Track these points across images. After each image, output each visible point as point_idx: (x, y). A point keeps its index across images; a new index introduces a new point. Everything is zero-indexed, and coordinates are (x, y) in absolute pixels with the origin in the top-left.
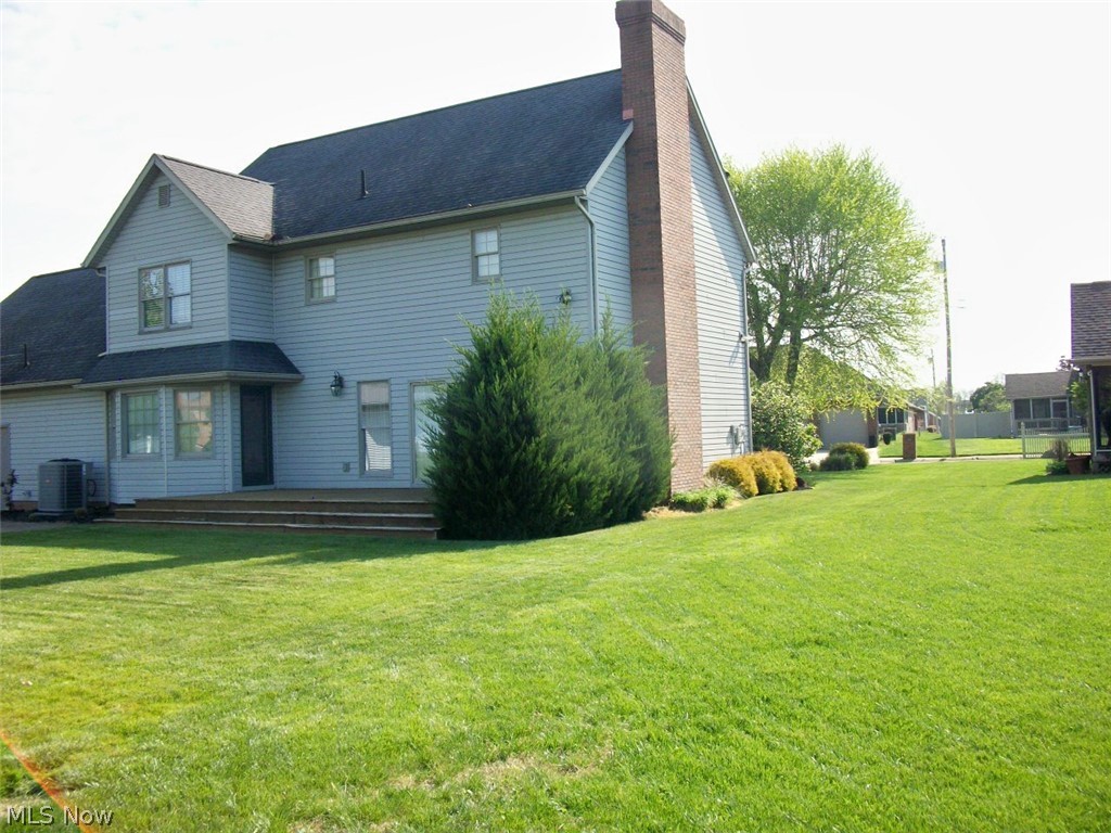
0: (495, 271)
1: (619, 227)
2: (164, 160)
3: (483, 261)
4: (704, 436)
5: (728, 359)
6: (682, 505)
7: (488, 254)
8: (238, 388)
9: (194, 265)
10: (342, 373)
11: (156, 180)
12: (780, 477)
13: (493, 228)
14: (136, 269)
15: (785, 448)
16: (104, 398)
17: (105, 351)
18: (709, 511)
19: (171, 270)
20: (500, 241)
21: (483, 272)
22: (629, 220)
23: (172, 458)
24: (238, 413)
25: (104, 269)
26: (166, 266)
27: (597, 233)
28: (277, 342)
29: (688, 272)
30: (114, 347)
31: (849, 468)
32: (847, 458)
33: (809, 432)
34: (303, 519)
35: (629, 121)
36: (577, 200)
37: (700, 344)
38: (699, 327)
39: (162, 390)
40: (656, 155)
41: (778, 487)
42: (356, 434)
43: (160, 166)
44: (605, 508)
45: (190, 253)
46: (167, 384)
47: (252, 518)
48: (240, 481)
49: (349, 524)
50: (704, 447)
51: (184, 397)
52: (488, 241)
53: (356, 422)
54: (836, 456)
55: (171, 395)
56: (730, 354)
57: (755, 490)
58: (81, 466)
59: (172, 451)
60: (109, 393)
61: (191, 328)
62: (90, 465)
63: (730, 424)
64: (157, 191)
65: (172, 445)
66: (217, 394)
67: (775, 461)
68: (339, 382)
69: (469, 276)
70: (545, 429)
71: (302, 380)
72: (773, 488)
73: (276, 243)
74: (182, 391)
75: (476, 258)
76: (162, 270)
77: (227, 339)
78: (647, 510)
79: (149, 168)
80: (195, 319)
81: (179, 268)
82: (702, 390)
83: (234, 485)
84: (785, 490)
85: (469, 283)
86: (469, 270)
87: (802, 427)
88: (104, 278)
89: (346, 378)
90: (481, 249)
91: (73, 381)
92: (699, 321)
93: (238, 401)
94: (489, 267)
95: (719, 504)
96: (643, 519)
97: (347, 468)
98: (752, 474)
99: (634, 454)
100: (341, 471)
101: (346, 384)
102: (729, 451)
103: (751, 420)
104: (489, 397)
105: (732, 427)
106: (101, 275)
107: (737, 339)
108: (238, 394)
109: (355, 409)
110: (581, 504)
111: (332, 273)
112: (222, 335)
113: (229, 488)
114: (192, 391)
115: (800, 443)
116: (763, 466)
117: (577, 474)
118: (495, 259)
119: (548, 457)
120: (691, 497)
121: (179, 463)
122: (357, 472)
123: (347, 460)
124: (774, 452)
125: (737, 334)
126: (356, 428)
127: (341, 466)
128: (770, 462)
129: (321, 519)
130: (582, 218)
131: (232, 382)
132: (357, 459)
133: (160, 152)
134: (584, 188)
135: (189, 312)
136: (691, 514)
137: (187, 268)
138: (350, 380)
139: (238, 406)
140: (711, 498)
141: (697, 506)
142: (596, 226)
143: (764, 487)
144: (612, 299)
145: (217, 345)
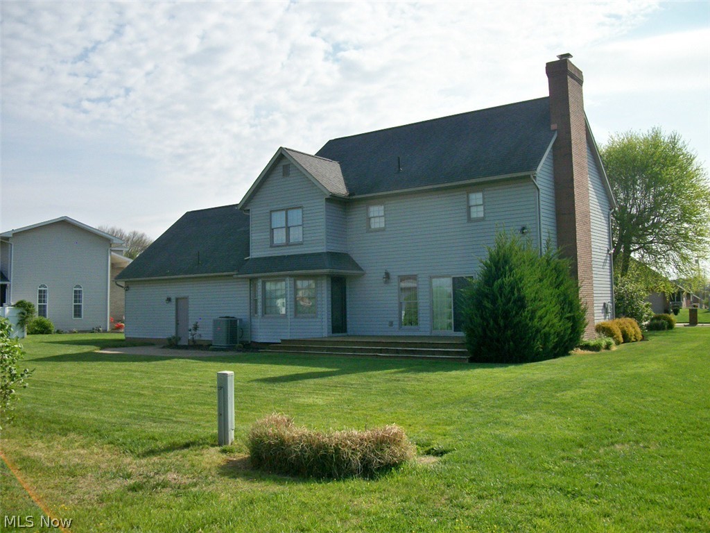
0: (481, 215)
1: (550, 190)
2: (288, 151)
3: (473, 210)
4: (595, 308)
5: (602, 264)
6: (587, 347)
7: (477, 205)
8: (330, 279)
9: (304, 209)
10: (389, 271)
11: (283, 161)
12: (634, 333)
13: (481, 191)
14: (268, 211)
15: (632, 316)
16: (249, 283)
17: (249, 256)
18: (603, 351)
19: (290, 212)
20: (484, 198)
21: (474, 215)
22: (555, 186)
23: (292, 317)
24: (330, 292)
25: (249, 210)
26: (287, 210)
27: (541, 195)
28: (349, 253)
29: (587, 215)
30: (255, 254)
31: (664, 329)
32: (663, 323)
33: (647, 306)
34: (387, 351)
35: (555, 130)
36: (532, 176)
37: (593, 256)
38: (593, 246)
39: (288, 279)
40: (571, 150)
41: (633, 339)
42: (397, 305)
43: (283, 153)
44: (555, 348)
45: (303, 202)
46: (291, 276)
47: (355, 350)
48: (331, 331)
49: (414, 354)
50: (595, 315)
51: (299, 283)
52: (477, 198)
53: (397, 298)
54: (655, 321)
55: (292, 282)
56: (603, 261)
57: (621, 339)
58: (236, 321)
59: (293, 313)
60: (252, 281)
61: (302, 244)
62: (241, 320)
63: (604, 301)
64: (281, 167)
65: (293, 310)
66: (319, 282)
67: (631, 323)
68: (387, 276)
69: (466, 218)
70: (530, 304)
71: (364, 274)
72: (630, 339)
73: (351, 198)
74: (298, 280)
75: (469, 207)
76: (284, 212)
77: (325, 251)
78: (572, 349)
79: (277, 155)
80: (305, 239)
81: (295, 211)
82: (594, 282)
83: (329, 333)
84: (637, 340)
85: (466, 221)
86: (466, 214)
87: (643, 304)
88: (249, 216)
89: (391, 274)
90: (472, 203)
91: (232, 273)
92: (592, 243)
93: (330, 285)
94: (477, 212)
95: (608, 347)
96: (569, 354)
97: (391, 324)
98: (620, 331)
99: (568, 318)
100: (388, 326)
101: (391, 277)
102: (603, 317)
103: (614, 300)
104: (501, 287)
105: (605, 304)
106: (247, 214)
107: (606, 252)
108: (330, 282)
109: (397, 291)
110: (545, 345)
111: (383, 214)
112: (321, 249)
113: (325, 335)
114: (304, 280)
115: (642, 314)
116: (625, 326)
117: (544, 328)
118: (481, 208)
119: (532, 319)
120: (592, 343)
121: (297, 320)
122: (397, 326)
123: (392, 319)
124: (628, 319)
125: (606, 249)
126: (397, 302)
127: (388, 323)
128: (628, 324)
129: (397, 351)
130: (534, 186)
131: (328, 276)
132: (397, 319)
133: (283, 146)
134: (536, 170)
135: (301, 236)
136: (594, 352)
137: (300, 211)
138: (394, 275)
139: (330, 289)
140: (604, 343)
141: (596, 348)
142: (541, 191)
143: (626, 338)
144: (551, 232)
145: (319, 254)
